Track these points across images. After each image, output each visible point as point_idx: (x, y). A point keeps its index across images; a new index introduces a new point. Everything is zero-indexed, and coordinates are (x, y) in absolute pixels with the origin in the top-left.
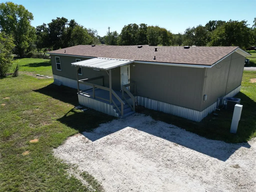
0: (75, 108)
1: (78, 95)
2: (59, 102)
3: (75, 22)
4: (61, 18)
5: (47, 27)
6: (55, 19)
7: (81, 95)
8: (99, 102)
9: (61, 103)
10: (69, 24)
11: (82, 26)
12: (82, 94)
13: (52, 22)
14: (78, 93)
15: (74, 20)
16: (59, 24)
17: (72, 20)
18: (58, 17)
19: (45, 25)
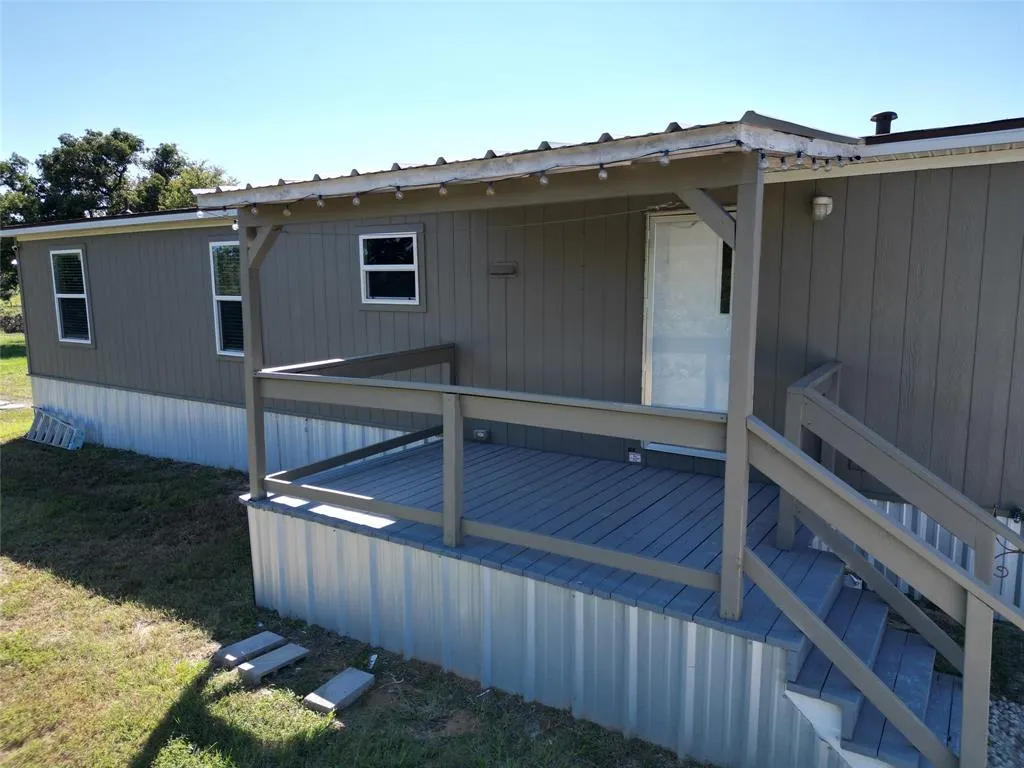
0: (217, 664)
1: (252, 511)
2: (44, 596)
3: (180, 154)
4: (107, 132)
5: (34, 172)
6: (79, 134)
7: (286, 510)
8: (531, 584)
9: (61, 609)
10: (150, 166)
11: (216, 170)
12: (295, 503)
13: (58, 145)
14: (246, 497)
15: (175, 145)
16: (98, 161)
17: (168, 146)
18: (95, 130)
19: (23, 163)
